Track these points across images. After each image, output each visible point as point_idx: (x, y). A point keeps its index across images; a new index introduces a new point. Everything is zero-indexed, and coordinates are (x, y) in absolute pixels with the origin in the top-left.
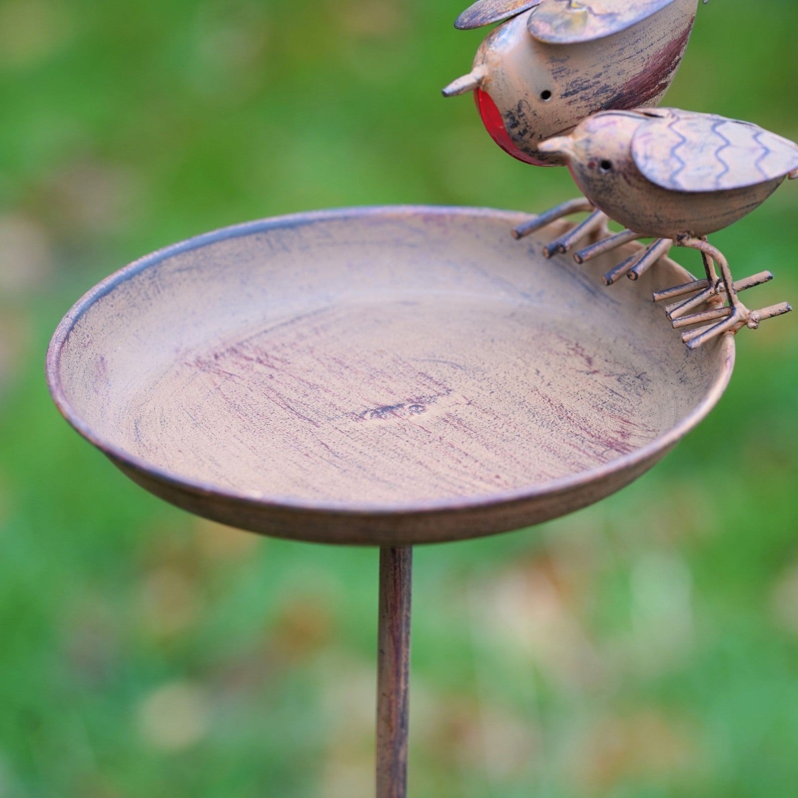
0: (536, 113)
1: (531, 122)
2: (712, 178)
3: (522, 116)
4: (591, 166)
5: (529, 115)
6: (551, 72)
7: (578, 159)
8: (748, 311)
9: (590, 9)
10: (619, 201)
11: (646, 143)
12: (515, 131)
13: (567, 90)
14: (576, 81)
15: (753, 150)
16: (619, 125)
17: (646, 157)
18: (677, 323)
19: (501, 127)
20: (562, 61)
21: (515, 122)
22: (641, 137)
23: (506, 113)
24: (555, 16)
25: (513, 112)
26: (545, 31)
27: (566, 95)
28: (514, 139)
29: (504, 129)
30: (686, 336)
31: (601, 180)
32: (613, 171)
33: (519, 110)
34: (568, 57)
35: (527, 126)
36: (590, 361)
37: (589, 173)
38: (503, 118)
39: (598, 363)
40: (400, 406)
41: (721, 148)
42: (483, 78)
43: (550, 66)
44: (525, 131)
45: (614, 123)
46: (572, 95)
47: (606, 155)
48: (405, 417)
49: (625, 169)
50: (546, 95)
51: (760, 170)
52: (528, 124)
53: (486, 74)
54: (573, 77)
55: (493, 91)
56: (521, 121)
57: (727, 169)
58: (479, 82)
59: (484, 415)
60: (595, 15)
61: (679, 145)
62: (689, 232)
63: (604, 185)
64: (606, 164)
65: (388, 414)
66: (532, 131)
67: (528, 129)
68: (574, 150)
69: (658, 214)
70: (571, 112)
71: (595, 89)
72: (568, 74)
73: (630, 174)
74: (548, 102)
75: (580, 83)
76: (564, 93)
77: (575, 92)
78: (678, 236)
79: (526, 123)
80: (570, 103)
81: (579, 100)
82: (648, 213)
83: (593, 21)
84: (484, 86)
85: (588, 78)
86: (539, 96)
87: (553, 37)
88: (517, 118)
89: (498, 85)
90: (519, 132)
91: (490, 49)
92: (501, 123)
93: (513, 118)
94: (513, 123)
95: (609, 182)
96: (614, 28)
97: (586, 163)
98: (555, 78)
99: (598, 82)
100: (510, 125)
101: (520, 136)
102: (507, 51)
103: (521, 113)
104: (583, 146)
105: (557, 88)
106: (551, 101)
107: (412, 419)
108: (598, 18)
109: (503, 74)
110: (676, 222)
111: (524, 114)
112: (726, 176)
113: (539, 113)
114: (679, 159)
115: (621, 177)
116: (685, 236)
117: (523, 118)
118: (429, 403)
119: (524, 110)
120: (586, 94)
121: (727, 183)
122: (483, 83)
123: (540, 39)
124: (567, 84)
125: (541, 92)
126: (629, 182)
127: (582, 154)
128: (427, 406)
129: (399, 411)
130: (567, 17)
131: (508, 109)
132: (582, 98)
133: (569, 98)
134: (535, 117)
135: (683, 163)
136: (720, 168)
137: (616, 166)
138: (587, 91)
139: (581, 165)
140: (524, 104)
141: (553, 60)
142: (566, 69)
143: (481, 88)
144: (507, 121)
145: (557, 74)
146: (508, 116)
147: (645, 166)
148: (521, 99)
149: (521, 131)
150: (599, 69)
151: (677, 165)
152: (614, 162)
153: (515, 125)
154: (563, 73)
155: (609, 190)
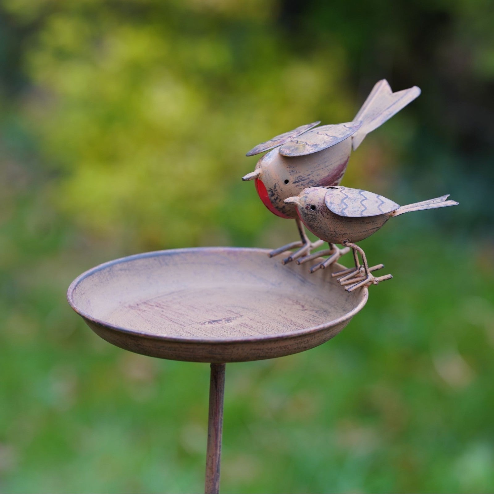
0: (282, 190)
1: (280, 194)
2: (359, 212)
3: (276, 191)
4: (307, 208)
5: (279, 190)
6: (289, 172)
7: (301, 205)
8: (374, 277)
9: (306, 143)
10: (319, 224)
11: (331, 197)
12: (273, 198)
13: (295, 180)
14: (299, 177)
15: (377, 202)
16: (319, 190)
17: (331, 203)
18: (342, 284)
19: (267, 196)
20: (294, 167)
21: (273, 194)
22: (328, 195)
23: (269, 190)
24: (291, 147)
25: (272, 189)
26: (287, 152)
27: (295, 182)
28: (272, 202)
29: (268, 197)
30: (347, 288)
31: (311, 214)
32: (316, 210)
33: (275, 188)
34: (296, 166)
35: (278, 196)
36: (303, 306)
37: (306, 211)
38: (268, 192)
39: (307, 307)
40: (221, 320)
41: (363, 200)
42: (259, 174)
43: (288, 169)
44: (277, 198)
45: (317, 189)
46: (298, 182)
47: (314, 203)
48: (223, 324)
49: (322, 209)
50: (287, 182)
51: (380, 209)
52: (279, 195)
53: (261, 172)
54: (298, 175)
55: (264, 180)
56: (275, 193)
57: (366, 209)
58: (258, 175)
59: (257, 323)
60: (309, 145)
61: (345, 198)
62: (348, 240)
63: (312, 217)
64: (313, 207)
65: (216, 323)
66: (280, 198)
67: (278, 197)
68: (299, 202)
69: (336, 230)
70: (297, 190)
71: (307, 181)
72: (296, 173)
73: (324, 211)
74: (288, 185)
75: (301, 177)
76: (294, 181)
77: (299, 181)
78: (344, 241)
79: (278, 194)
80: (297, 186)
81: (301, 185)
82: (332, 230)
83: (308, 147)
84: (260, 177)
85: (305, 176)
86: (283, 182)
87: (291, 154)
88: (274, 192)
89: (266, 177)
90: (275, 199)
91: (263, 161)
92: (267, 194)
93: (272, 192)
94: (272, 194)
95: (314, 215)
96: (317, 150)
97: (305, 207)
98: (291, 174)
99: (309, 178)
100: (271, 195)
101: (275, 200)
102: (270, 162)
103: (276, 190)
104: (304, 199)
105: (291, 179)
106: (289, 185)
107: (226, 324)
108: (310, 146)
109: (268, 172)
110: (343, 234)
111: (277, 190)
112: (365, 211)
113: (284, 190)
114: (345, 204)
115: (320, 213)
116: (347, 241)
117: (277, 192)
118: (233, 320)
119: (277, 188)
120: (304, 183)
121: (366, 214)
122: (259, 176)
123: (285, 155)
124: (296, 178)
125: (284, 180)
126: (323, 215)
127: (303, 203)
128: (232, 321)
129: (220, 322)
130: (297, 146)
131: (270, 188)
132: (302, 184)
133: (297, 184)
134: (281, 192)
135: (347, 205)
136: (363, 208)
137: (318, 208)
138: (304, 181)
139: (303, 208)
140: (277, 185)
141: (290, 167)
142: (295, 171)
143: (259, 178)
144: (269, 193)
145: (291, 173)
146: (270, 191)
147: (330, 207)
148: (276, 183)
149: (276, 198)
150: (309, 172)
151: (345, 206)
152: (317, 206)
153: (273, 195)
154: (294, 173)
155: (314, 219)
